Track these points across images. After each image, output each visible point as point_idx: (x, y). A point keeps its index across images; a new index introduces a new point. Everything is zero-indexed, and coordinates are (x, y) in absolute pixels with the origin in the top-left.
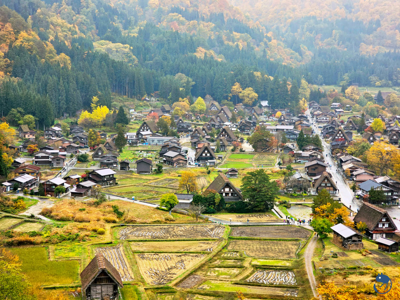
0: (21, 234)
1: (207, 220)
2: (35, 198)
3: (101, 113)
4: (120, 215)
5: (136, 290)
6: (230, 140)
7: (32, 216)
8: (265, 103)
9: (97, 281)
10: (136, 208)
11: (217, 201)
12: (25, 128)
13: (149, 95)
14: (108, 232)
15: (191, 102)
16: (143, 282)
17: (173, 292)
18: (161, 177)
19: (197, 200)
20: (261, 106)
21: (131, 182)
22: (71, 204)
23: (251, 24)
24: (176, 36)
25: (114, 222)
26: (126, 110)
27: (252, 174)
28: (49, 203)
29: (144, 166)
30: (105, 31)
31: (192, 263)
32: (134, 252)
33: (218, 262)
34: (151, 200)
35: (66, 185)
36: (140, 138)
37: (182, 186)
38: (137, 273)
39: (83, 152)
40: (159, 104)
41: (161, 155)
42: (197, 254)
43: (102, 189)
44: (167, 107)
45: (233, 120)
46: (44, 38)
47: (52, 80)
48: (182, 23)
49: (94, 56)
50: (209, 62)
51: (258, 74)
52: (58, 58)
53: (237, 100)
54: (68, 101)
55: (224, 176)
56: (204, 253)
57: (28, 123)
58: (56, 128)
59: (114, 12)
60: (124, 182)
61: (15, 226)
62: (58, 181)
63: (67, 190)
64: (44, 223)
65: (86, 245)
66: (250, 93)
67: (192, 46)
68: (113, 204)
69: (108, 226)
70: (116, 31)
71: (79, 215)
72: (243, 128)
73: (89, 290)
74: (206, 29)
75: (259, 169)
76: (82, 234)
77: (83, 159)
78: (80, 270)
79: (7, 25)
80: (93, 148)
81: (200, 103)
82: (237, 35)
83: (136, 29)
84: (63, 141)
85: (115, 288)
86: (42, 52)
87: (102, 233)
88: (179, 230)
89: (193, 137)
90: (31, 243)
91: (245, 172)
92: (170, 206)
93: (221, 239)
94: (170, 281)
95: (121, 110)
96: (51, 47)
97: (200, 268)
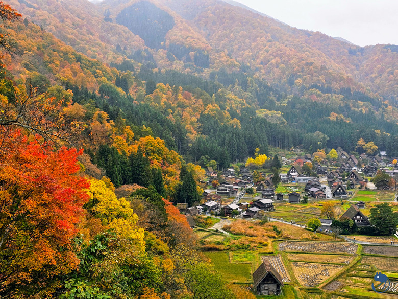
0: (210, 243)
1: (343, 240)
2: (218, 217)
3: (262, 159)
4: (278, 232)
5: (293, 289)
6: (357, 180)
7: (217, 231)
8: (383, 153)
9: (265, 281)
10: (289, 228)
11: (351, 225)
12: (210, 169)
13: (295, 147)
14: (270, 245)
15: (327, 153)
16: (298, 283)
17: (321, 293)
18: (307, 206)
19: (335, 224)
20: (380, 155)
21: (285, 209)
22: (243, 223)
23: (371, 95)
24: (315, 105)
25: (274, 237)
26: (279, 158)
27: (378, 206)
28: (228, 222)
29: (294, 197)
30: (264, 102)
31: (334, 272)
32: (290, 261)
33: (354, 272)
34: (300, 222)
35: (240, 210)
36: (290, 178)
37: (323, 213)
38: (293, 276)
39: (249, 186)
40: (303, 153)
41: (306, 190)
42: (338, 265)
43: (264, 212)
44: (309, 156)
45: (359, 165)
46: (223, 108)
47: (228, 137)
48: (320, 96)
49: (257, 120)
50: (340, 123)
51: (378, 131)
52: (232, 121)
53: (361, 150)
54: (238, 151)
55: (356, 207)
56: (343, 264)
57: (212, 166)
58: (231, 170)
59: (271, 89)
60: (279, 209)
61: (206, 237)
62: (234, 206)
63: (239, 213)
64: (225, 236)
65: (255, 253)
66: (371, 145)
67: (327, 112)
68: (273, 224)
69: (270, 241)
70: (272, 102)
71: (248, 231)
72: (367, 171)
73: (259, 287)
74: (337, 99)
75: (383, 202)
76: (252, 245)
77: (249, 192)
78: (252, 272)
79: (200, 100)
80: (256, 184)
81: (333, 153)
82: (361, 103)
83: (286, 101)
84: (236, 178)
85: (278, 286)
86: (222, 118)
87: (266, 245)
88: (323, 246)
89: (329, 178)
90: (217, 250)
91: (372, 205)
92: (315, 228)
93: (355, 255)
94: (318, 284)
95: (276, 157)
96: (227, 114)
97: (341, 276)
